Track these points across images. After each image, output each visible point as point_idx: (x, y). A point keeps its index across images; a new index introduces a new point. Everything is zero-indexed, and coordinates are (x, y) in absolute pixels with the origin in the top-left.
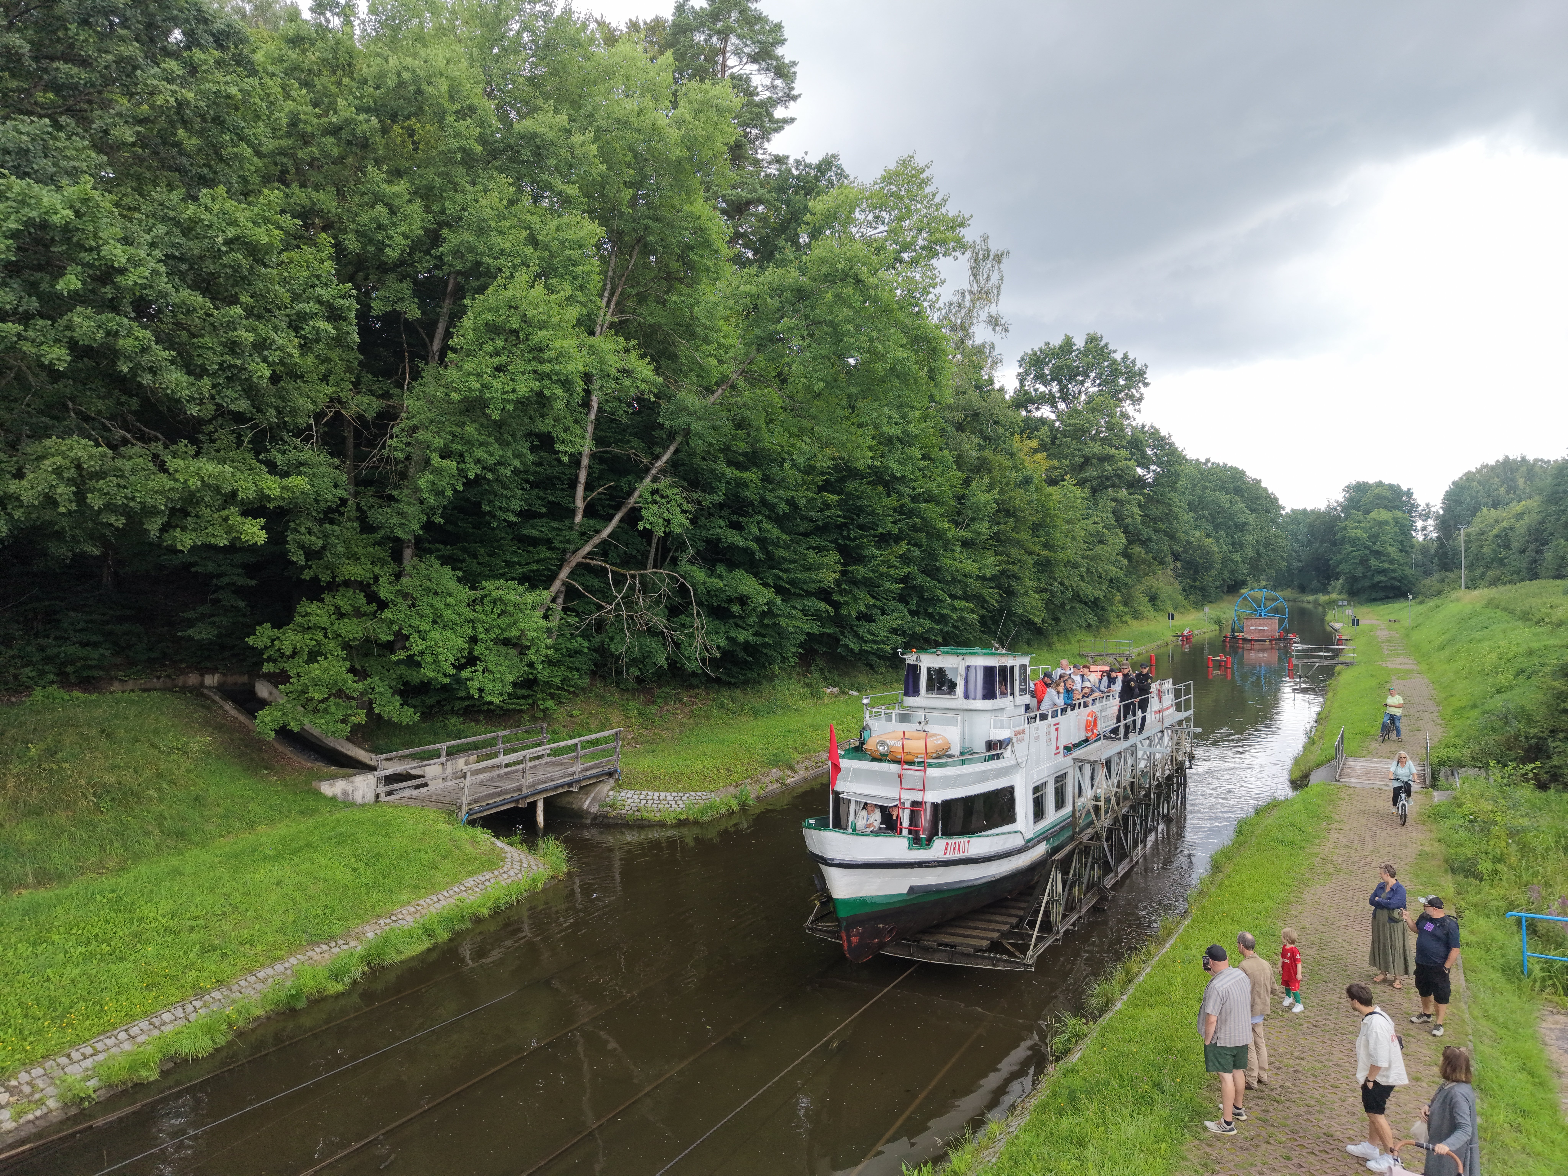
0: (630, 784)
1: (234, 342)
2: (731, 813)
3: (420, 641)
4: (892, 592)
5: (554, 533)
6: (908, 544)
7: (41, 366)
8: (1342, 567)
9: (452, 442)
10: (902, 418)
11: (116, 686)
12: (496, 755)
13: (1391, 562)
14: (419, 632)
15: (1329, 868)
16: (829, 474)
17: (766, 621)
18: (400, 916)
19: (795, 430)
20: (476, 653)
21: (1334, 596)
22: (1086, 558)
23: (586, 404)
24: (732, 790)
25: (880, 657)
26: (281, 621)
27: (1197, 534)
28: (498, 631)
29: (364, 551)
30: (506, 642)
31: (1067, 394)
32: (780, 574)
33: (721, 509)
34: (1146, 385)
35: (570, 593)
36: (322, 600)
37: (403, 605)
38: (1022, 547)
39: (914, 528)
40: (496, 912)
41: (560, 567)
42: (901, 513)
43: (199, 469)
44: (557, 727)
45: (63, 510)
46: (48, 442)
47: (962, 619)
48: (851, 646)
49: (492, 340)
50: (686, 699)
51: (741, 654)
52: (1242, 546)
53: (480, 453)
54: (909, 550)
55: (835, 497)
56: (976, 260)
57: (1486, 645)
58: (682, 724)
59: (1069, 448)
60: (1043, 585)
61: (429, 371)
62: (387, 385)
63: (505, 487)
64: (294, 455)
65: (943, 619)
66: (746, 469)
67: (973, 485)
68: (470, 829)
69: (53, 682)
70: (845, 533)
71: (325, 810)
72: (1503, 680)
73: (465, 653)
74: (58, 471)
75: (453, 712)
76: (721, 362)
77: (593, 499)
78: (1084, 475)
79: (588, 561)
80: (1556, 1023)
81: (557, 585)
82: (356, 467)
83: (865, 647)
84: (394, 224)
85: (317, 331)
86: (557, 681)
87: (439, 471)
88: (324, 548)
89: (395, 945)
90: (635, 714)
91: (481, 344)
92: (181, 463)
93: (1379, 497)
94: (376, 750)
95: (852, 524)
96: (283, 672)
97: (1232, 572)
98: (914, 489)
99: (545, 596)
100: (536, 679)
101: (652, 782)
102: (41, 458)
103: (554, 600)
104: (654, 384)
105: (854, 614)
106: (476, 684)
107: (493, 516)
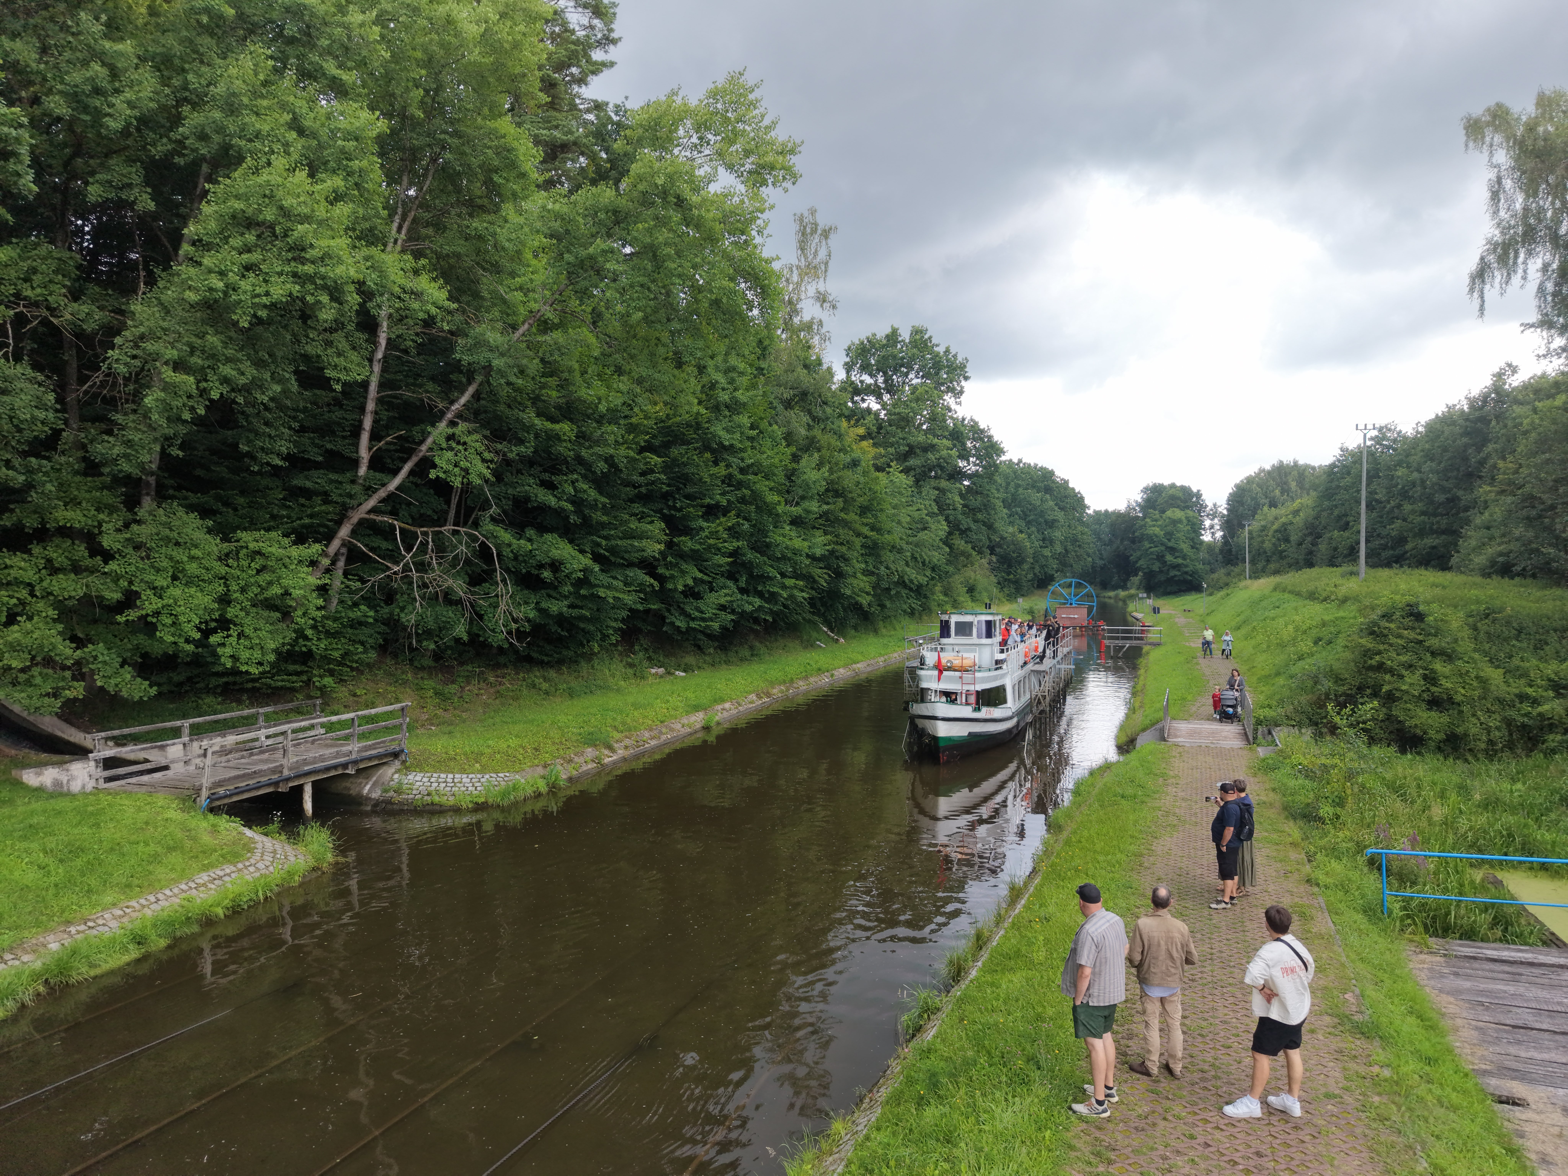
0: (419, 766)
2: (538, 795)
3: (154, 599)
4: (721, 567)
5: (332, 486)
6: (737, 517)
8: (1141, 563)
9: (190, 354)
13: (1184, 558)
14: (155, 588)
15: (1172, 820)
16: (651, 434)
17: (583, 591)
18: (100, 922)
20: (228, 616)
21: (1133, 591)
22: (911, 543)
23: (368, 330)
24: (540, 771)
25: (708, 636)
27: (1011, 529)
28: (256, 590)
29: (88, 496)
30: (269, 605)
31: (892, 385)
32: (599, 540)
33: (530, 464)
34: (966, 378)
35: (353, 555)
36: (29, 552)
37: (133, 557)
38: (850, 528)
39: (743, 501)
40: (235, 911)
41: (339, 523)
42: (729, 484)
47: (792, 597)
48: (678, 623)
49: (242, 234)
50: (492, 679)
51: (554, 628)
52: (1052, 542)
53: (227, 370)
54: (738, 523)
55: (658, 461)
56: (804, 234)
57: (1281, 621)
58: (486, 705)
59: (894, 437)
60: (871, 568)
65: (772, 597)
66: (557, 420)
67: (803, 462)
68: (211, 817)
70: (670, 503)
71: (28, 801)
72: (1305, 646)
73: (215, 615)
75: (208, 691)
76: (527, 296)
77: (379, 449)
78: (908, 463)
79: (372, 516)
80: (1424, 962)
81: (336, 544)
83: (693, 625)
84: (117, 91)
86: (336, 654)
87: (171, 388)
88: (27, 486)
89: (87, 957)
90: (431, 693)
91: (226, 237)
93: (1173, 497)
94: (92, 729)
95: (677, 492)
97: (1042, 567)
98: (742, 459)
100: (310, 651)
101: (445, 764)
103: (332, 562)
104: (447, 310)
105: (680, 588)
106: (228, 651)
107: (253, 458)
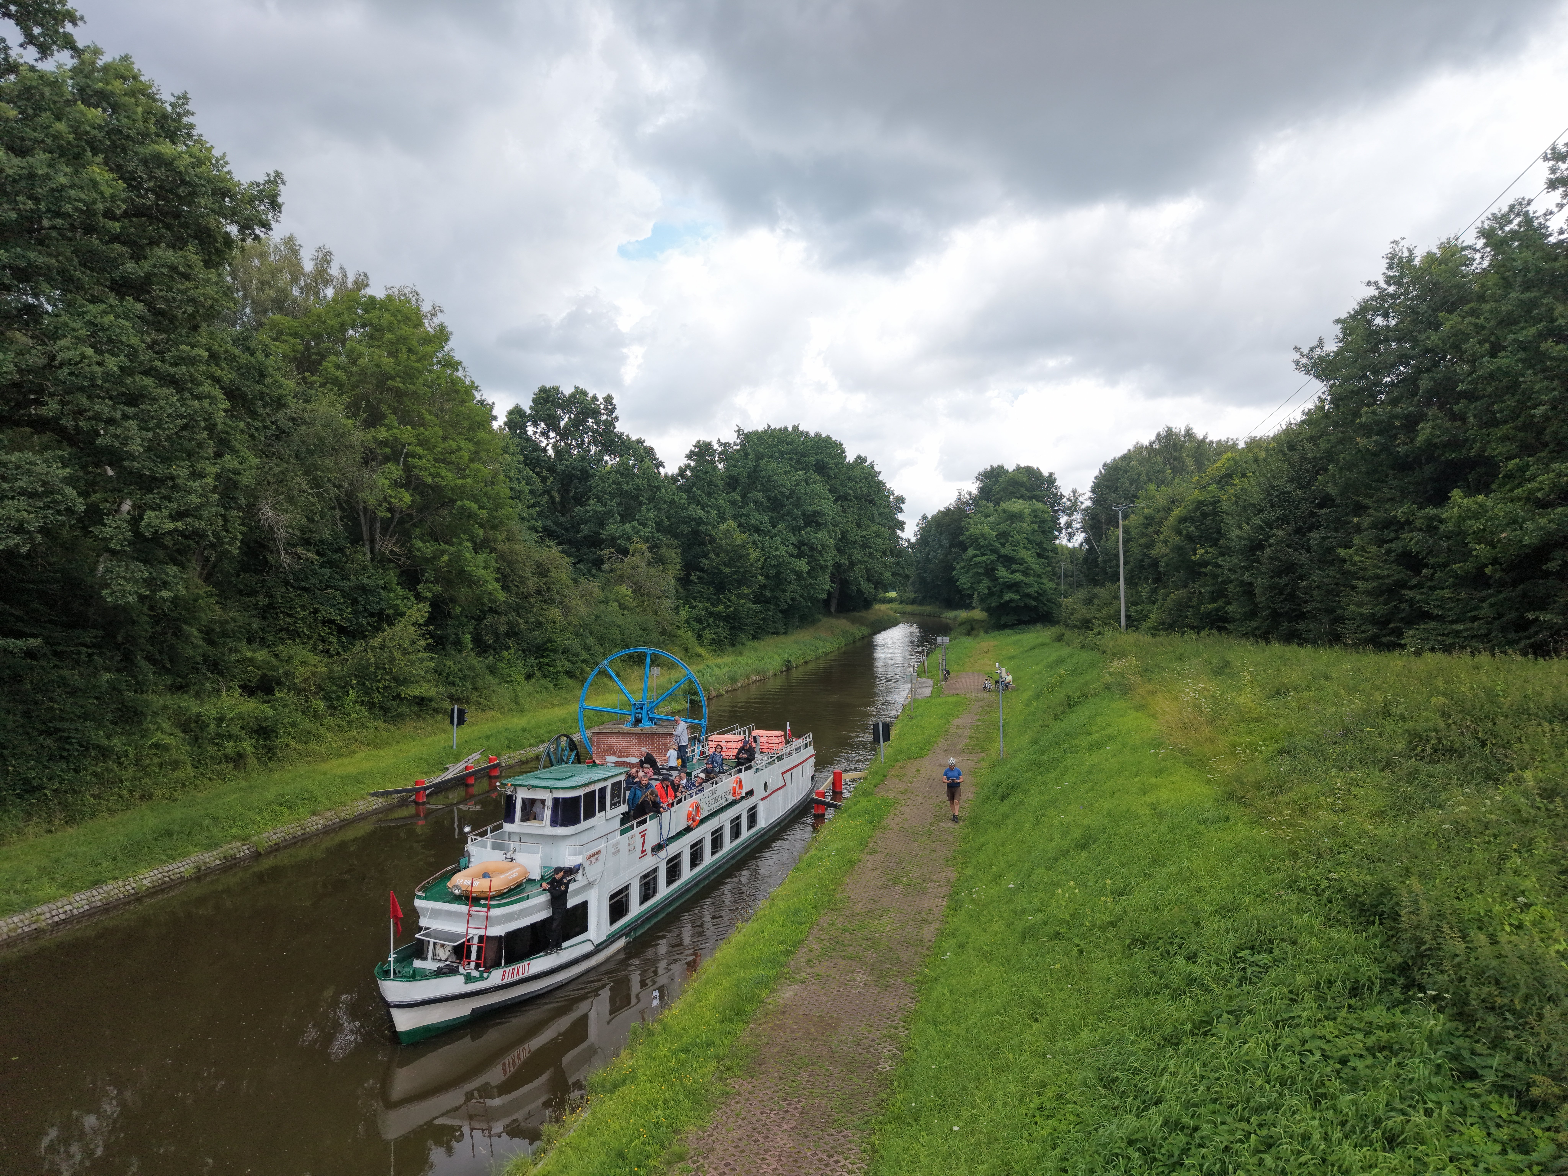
13: (1025, 572)
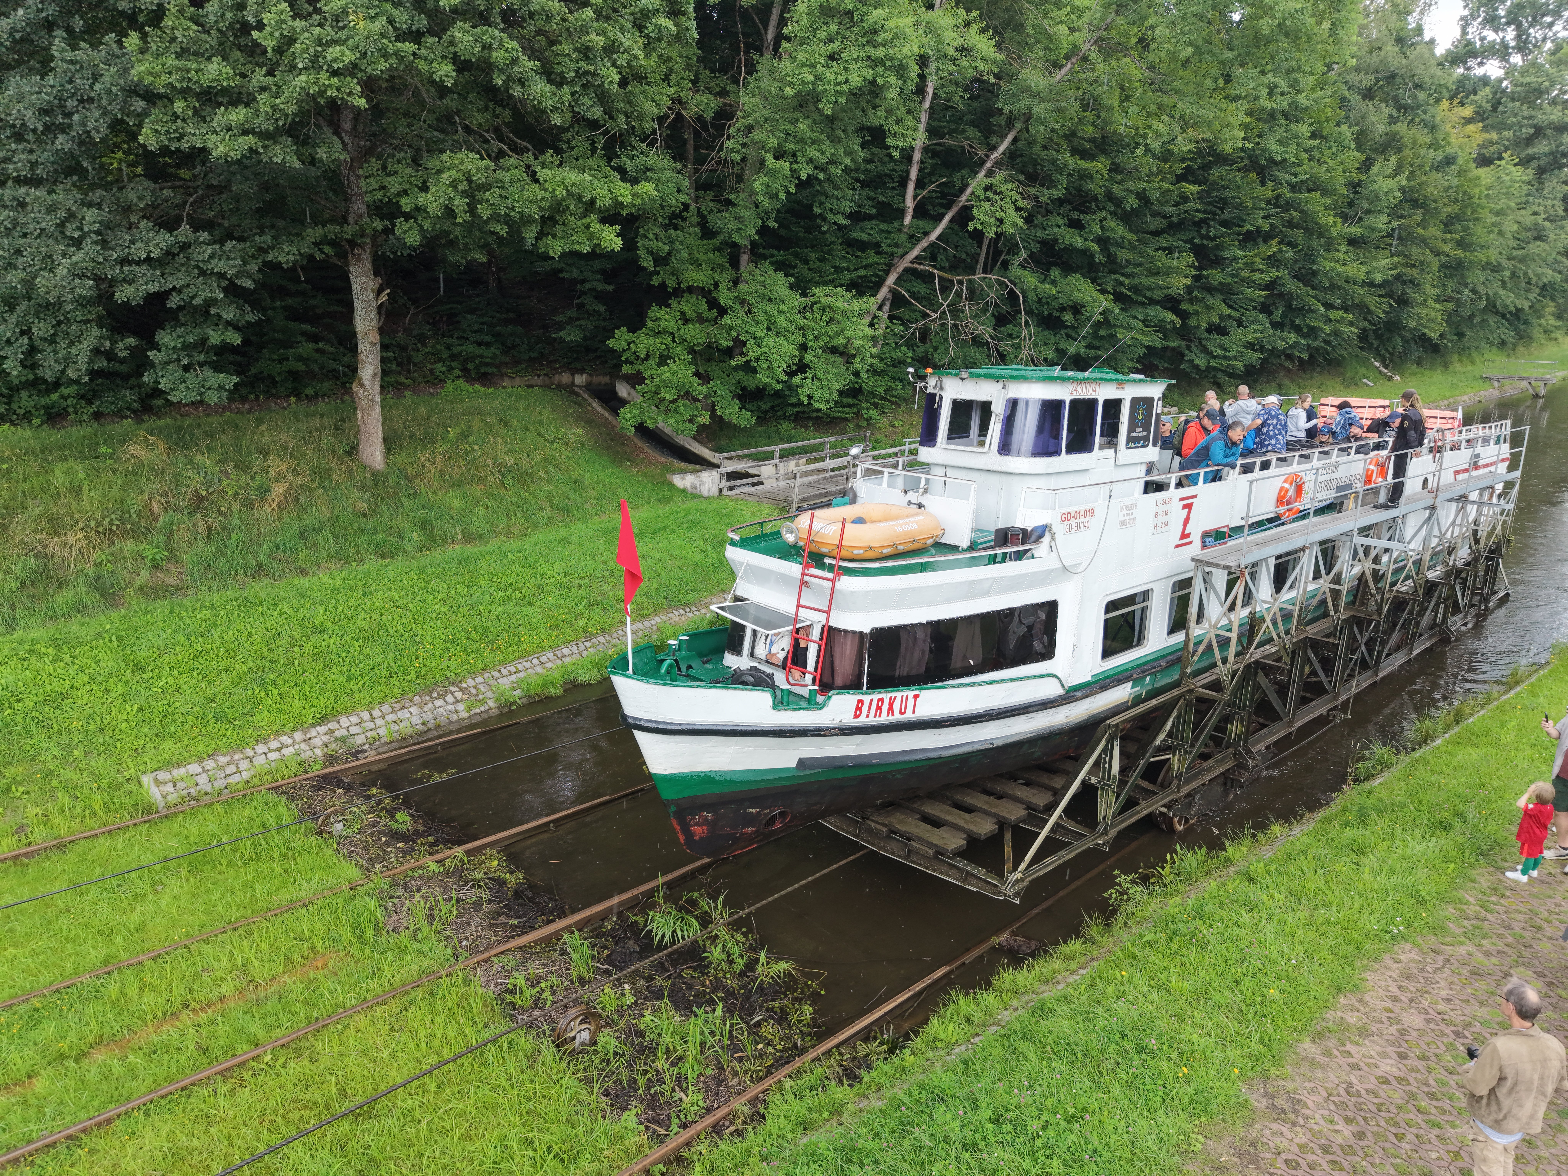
1: (588, 48)
3: (756, 348)
4: (1252, 300)
5: (883, 235)
6: (1280, 243)
7: (433, 82)
9: (786, 141)
10: (1291, 86)
11: (506, 382)
12: (822, 459)
14: (755, 338)
16: (1191, 159)
17: (1101, 332)
19: (1154, 108)
20: (806, 361)
22: (1514, 258)
23: (920, 90)
25: (1231, 375)
26: (636, 325)
28: (826, 339)
29: (705, 257)
30: (834, 350)
31: (1526, 42)
32: (1122, 279)
33: (1061, 205)
35: (897, 300)
36: (669, 306)
37: (741, 311)
38: (1427, 245)
39: (1291, 224)
41: (887, 273)
42: (1276, 206)
43: (564, 178)
44: (879, 436)
45: (459, 220)
46: (444, 157)
47: (1336, 333)
48: (1197, 362)
49: (826, 24)
53: (812, 152)
54: (1281, 251)
55: (1195, 188)
59: (1516, 115)
60: (1449, 292)
61: (764, 63)
62: (723, 81)
63: (836, 187)
64: (641, 160)
65: (1313, 332)
66: (1091, 157)
67: (1375, 169)
69: (458, 377)
70: (1203, 231)
71: (678, 499)
73: (796, 361)
74: (454, 184)
75: (785, 417)
76: (1072, 30)
77: (923, 197)
78: (1530, 151)
79: (915, 266)
81: (884, 292)
82: (696, 171)
83: (1213, 363)
85: (659, 28)
86: (880, 390)
87: (772, 173)
88: (669, 254)
91: (815, 30)
92: (549, 173)
94: (718, 450)
95: (1214, 219)
96: (639, 373)
98: (1296, 175)
99: (872, 303)
100: (861, 387)
102: (440, 172)
103: (880, 308)
104: (994, 62)
105: (1204, 325)
106: (806, 391)
107: (824, 219)
